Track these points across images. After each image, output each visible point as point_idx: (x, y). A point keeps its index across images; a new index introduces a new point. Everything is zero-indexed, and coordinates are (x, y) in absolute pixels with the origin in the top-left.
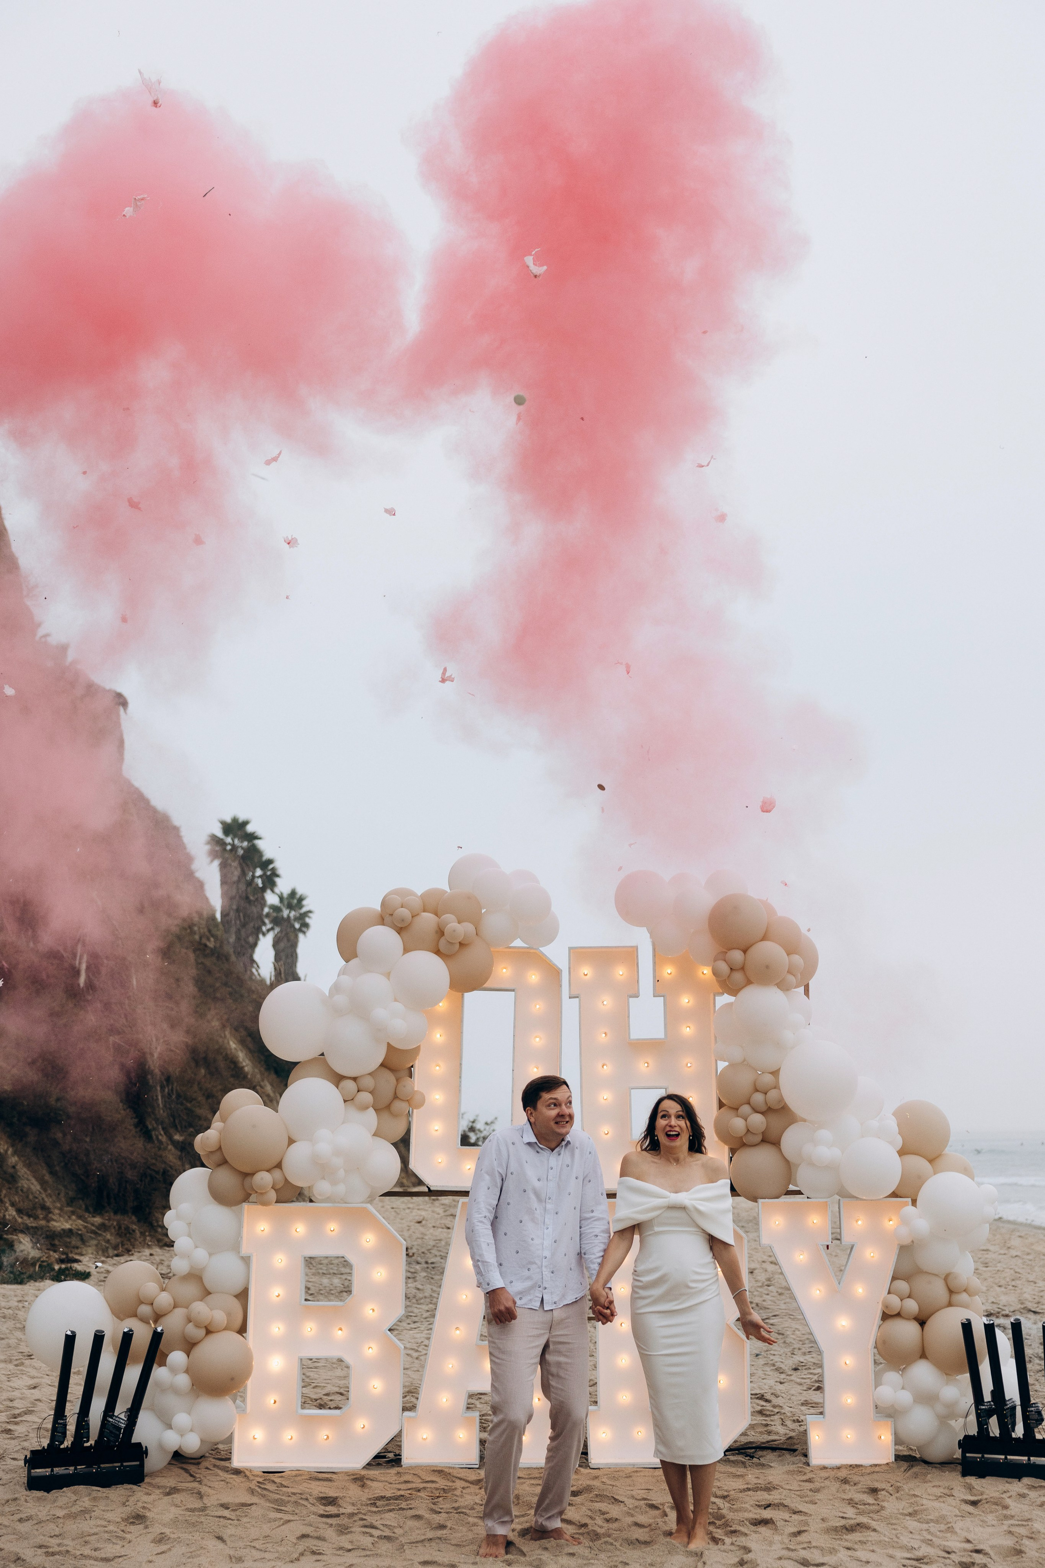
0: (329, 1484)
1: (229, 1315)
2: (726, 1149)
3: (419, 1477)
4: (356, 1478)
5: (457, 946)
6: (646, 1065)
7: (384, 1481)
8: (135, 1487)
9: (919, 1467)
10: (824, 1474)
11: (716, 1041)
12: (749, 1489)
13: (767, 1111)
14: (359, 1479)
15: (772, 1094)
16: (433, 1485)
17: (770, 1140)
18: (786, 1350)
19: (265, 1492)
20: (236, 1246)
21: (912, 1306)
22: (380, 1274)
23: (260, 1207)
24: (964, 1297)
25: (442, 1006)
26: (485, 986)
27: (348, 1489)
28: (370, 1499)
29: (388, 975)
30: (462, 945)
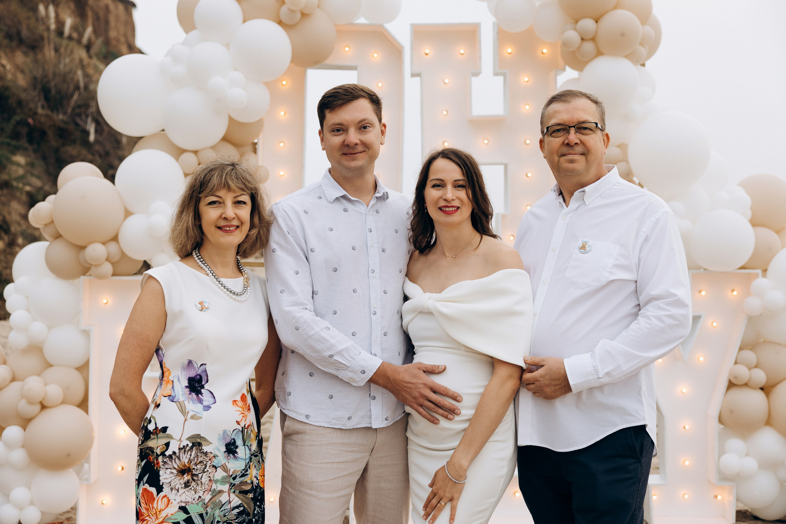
1: (66, 388)
5: (299, 15)
6: (486, 142)
20: (75, 320)
21: (758, 375)
23: (97, 281)
25: (285, 83)
29: (227, 46)
30: (304, 15)
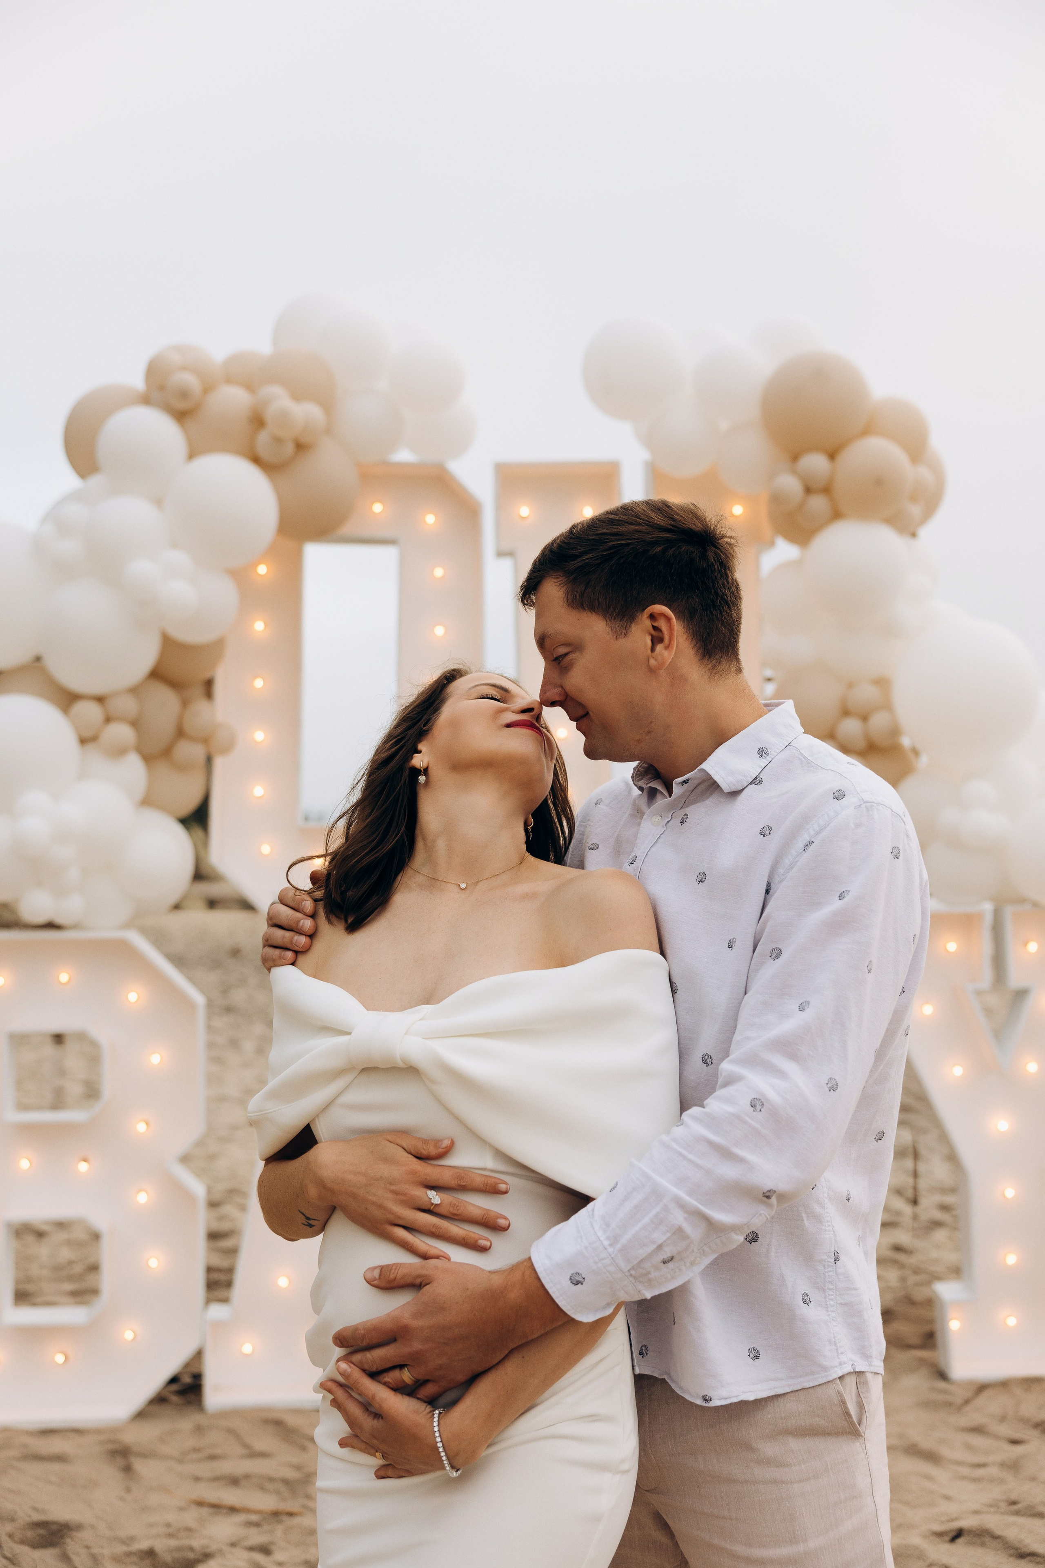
0: (60, 1472)
3: (237, 1440)
5: (291, 448)
7: (167, 1457)
14: (118, 1448)
22: (156, 1058)
26: (344, 533)
29: (159, 502)
30: (301, 447)
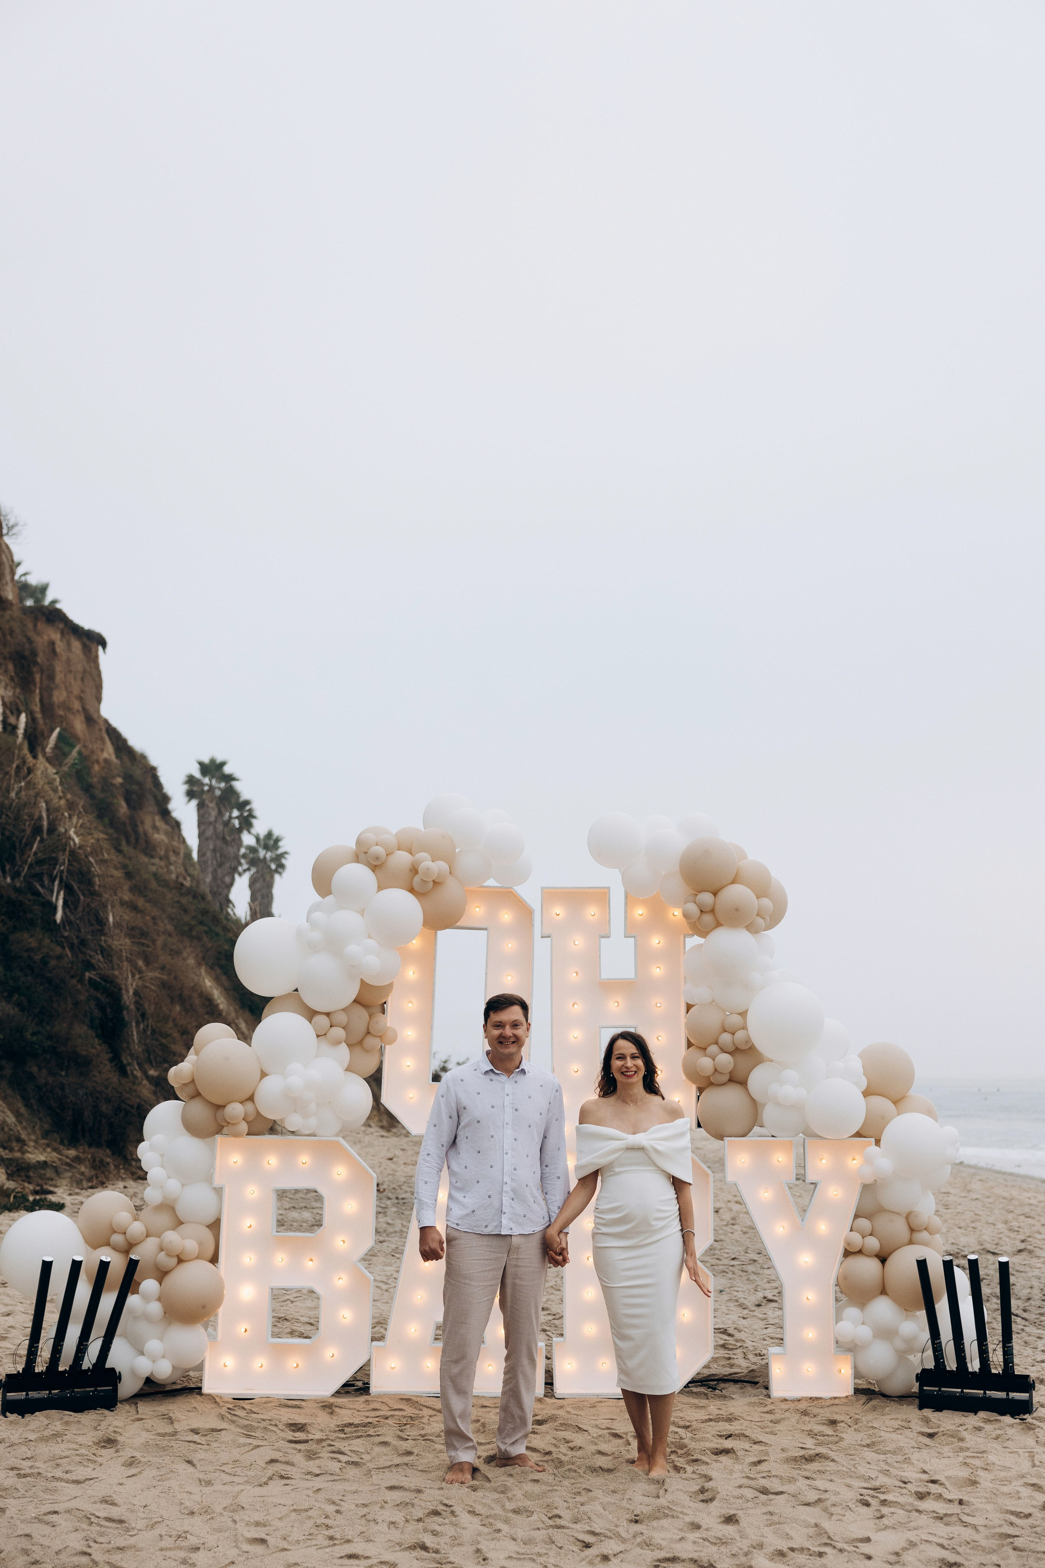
0: (299, 1410)
1: (200, 1244)
2: (694, 1087)
3: (387, 1404)
4: (323, 1406)
5: (431, 884)
6: (616, 1004)
7: (352, 1409)
8: (106, 1412)
9: (877, 1400)
10: (784, 1406)
11: (685, 982)
12: (711, 1420)
13: (735, 1051)
14: (328, 1407)
15: (740, 1035)
16: (401, 1413)
17: (738, 1080)
18: (749, 1286)
19: (235, 1418)
20: (209, 1178)
21: (873, 1243)
22: (350, 1206)
23: (232, 1139)
24: (925, 1235)
25: (416, 943)
26: (458, 924)
27: (316, 1416)
28: (338, 1426)
29: (362, 912)
30: (436, 884)
